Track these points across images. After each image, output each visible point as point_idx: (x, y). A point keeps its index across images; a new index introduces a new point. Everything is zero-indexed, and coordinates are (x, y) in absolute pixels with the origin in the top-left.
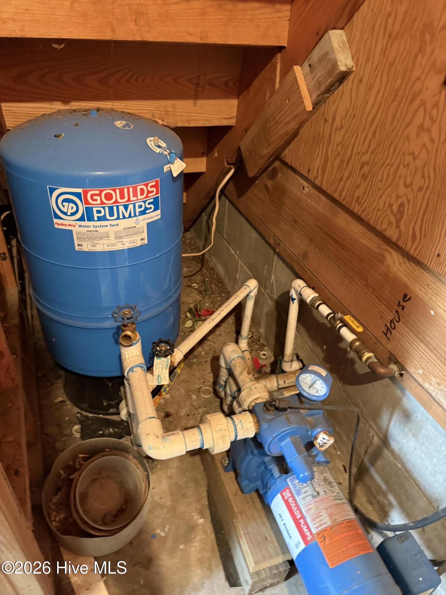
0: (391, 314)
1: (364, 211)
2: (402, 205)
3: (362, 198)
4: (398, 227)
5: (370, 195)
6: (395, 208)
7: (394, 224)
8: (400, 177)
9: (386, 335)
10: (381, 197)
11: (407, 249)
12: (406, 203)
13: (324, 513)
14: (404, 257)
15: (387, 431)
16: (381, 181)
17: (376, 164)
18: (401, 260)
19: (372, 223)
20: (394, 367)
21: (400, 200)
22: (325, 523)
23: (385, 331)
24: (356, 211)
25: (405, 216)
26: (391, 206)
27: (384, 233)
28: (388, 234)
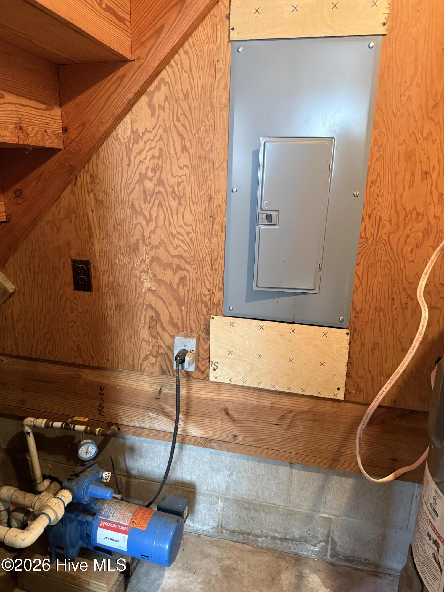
0: (98, 402)
1: (56, 357)
2: (78, 346)
3: (53, 351)
4: (81, 356)
5: (57, 347)
6: (75, 348)
7: (79, 356)
8: (71, 333)
9: (100, 414)
10: (64, 346)
11: (91, 365)
12: (80, 344)
13: (126, 513)
14: (91, 369)
15: (126, 468)
16: (61, 338)
17: (53, 332)
18: (90, 371)
19: (64, 361)
20: (114, 427)
21: (76, 344)
22: (130, 516)
23: (99, 413)
24: (51, 359)
25: (83, 350)
26: (72, 348)
27: (75, 363)
28: (77, 362)
